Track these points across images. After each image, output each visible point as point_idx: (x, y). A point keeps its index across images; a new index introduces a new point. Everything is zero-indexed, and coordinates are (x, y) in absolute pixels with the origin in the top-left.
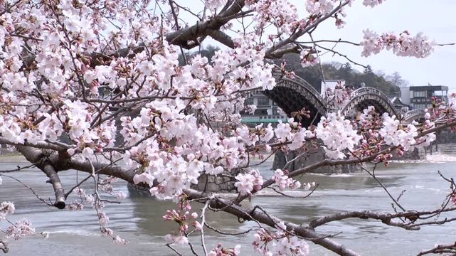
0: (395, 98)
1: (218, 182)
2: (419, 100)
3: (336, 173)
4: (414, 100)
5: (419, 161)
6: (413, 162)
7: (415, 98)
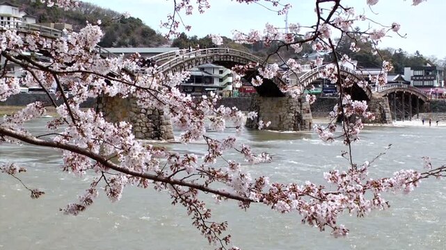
0: (398, 76)
1: (144, 131)
2: (418, 78)
3: (288, 130)
4: (414, 78)
5: (385, 125)
6: (379, 125)
7: (414, 76)
